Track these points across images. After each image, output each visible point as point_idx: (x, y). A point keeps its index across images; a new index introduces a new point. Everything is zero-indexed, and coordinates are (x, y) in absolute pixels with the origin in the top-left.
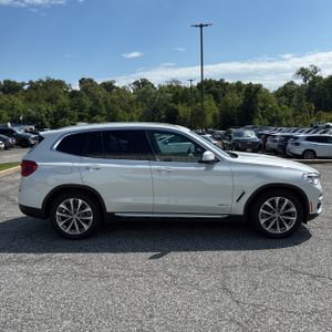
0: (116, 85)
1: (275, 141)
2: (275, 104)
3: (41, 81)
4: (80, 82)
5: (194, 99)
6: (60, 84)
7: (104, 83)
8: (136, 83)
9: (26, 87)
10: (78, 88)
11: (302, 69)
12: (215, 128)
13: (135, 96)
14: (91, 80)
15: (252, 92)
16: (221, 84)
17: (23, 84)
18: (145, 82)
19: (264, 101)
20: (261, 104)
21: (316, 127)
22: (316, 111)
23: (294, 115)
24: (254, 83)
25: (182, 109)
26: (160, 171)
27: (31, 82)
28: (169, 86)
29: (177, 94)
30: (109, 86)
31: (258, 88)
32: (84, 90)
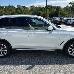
0: (26, 7)
1: (64, 20)
2: (64, 11)
3: (8, 6)
4: (17, 6)
5: (44, 10)
6: (13, 7)
8: (31, 6)
9: (5, 7)
11: (70, 3)
12: (49, 17)
13: (30, 10)
14: (20, 6)
15: (58, 8)
16: (51, 6)
17: (4, 7)
18: (33, 6)
19: (61, 10)
20: (60, 11)
21: (73, 17)
22: (73, 13)
23: (68, 14)
24: (59, 6)
25: (42, 13)
26: (31, 34)
27: (6, 6)
28: (39, 7)
29: (40, 9)
30: (24, 7)
31: (60, 7)
32: (18, 8)
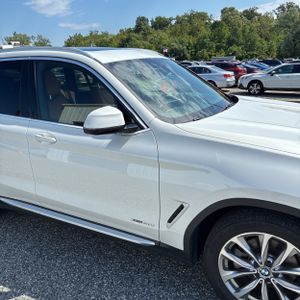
0: (259, 11)
3: (186, 15)
4: (222, 12)
7: (246, 11)
8: (282, 8)
9: (173, 22)
10: (219, 19)
14: (232, 9)
17: (171, 19)
18: (290, 6)
27: (177, 17)
32: (225, 19)
